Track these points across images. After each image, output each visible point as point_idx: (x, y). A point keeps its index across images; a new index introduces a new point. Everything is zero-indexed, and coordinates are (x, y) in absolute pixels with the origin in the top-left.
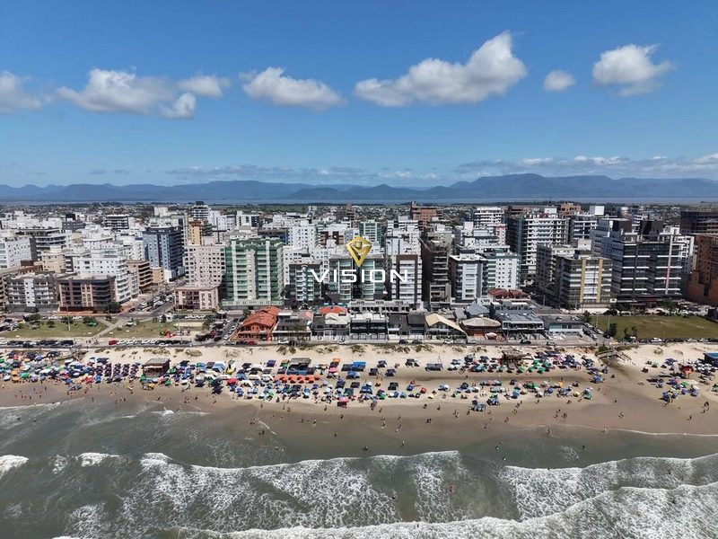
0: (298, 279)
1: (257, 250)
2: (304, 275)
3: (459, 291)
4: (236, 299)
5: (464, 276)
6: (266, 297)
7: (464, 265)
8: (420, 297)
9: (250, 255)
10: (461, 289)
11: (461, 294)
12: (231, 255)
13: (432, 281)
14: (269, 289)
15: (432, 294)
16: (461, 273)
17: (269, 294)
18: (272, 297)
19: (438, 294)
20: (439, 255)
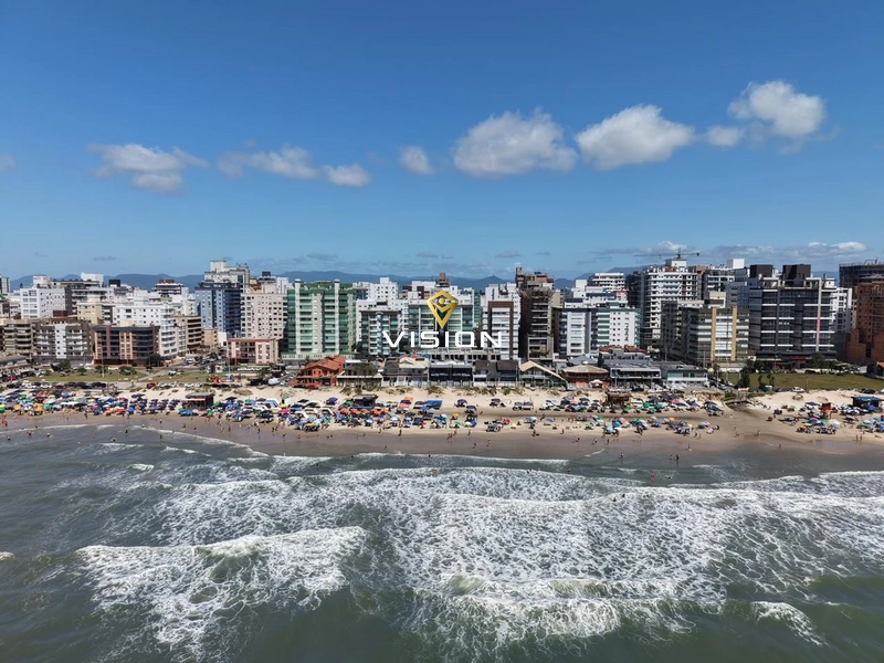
0: (371, 328)
1: (324, 294)
2: (379, 324)
3: (563, 345)
4: (298, 352)
5: (568, 327)
6: (333, 350)
7: (569, 314)
8: (516, 352)
9: (316, 300)
10: (566, 342)
11: (565, 349)
12: (294, 299)
13: (531, 333)
14: (337, 340)
15: (531, 348)
16: (566, 323)
17: (337, 346)
18: (341, 350)
19: (538, 348)
20: (538, 301)
